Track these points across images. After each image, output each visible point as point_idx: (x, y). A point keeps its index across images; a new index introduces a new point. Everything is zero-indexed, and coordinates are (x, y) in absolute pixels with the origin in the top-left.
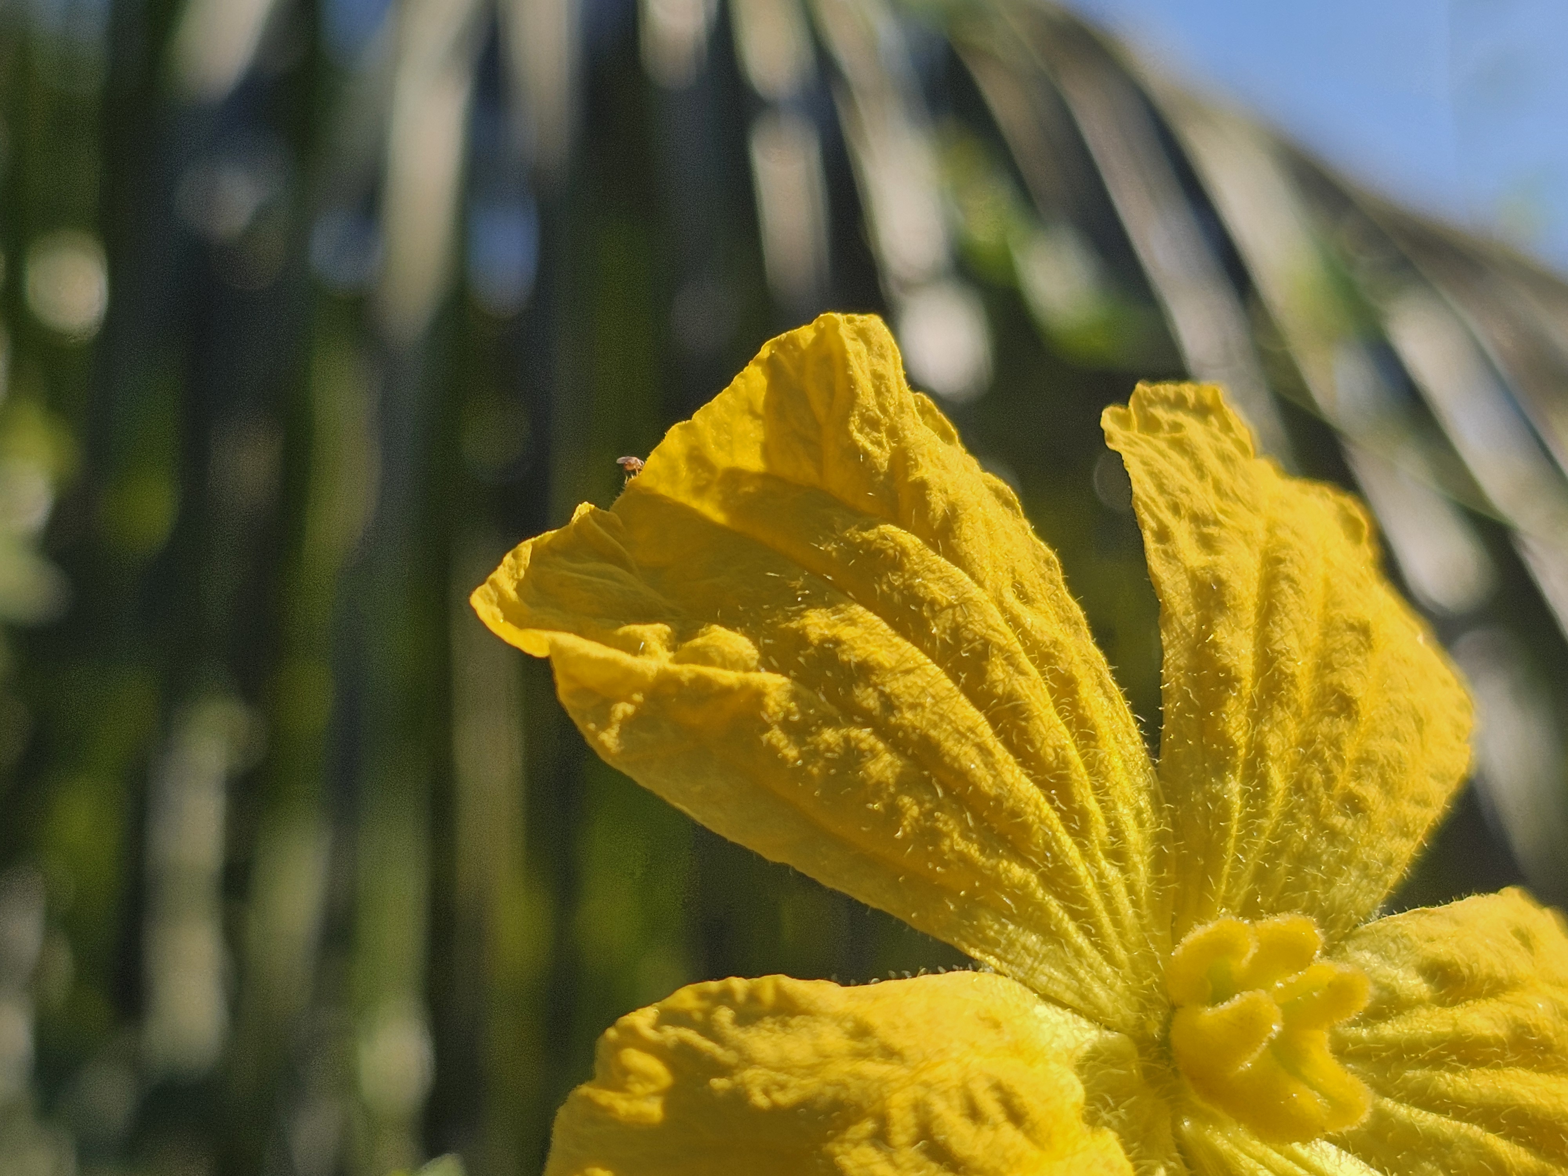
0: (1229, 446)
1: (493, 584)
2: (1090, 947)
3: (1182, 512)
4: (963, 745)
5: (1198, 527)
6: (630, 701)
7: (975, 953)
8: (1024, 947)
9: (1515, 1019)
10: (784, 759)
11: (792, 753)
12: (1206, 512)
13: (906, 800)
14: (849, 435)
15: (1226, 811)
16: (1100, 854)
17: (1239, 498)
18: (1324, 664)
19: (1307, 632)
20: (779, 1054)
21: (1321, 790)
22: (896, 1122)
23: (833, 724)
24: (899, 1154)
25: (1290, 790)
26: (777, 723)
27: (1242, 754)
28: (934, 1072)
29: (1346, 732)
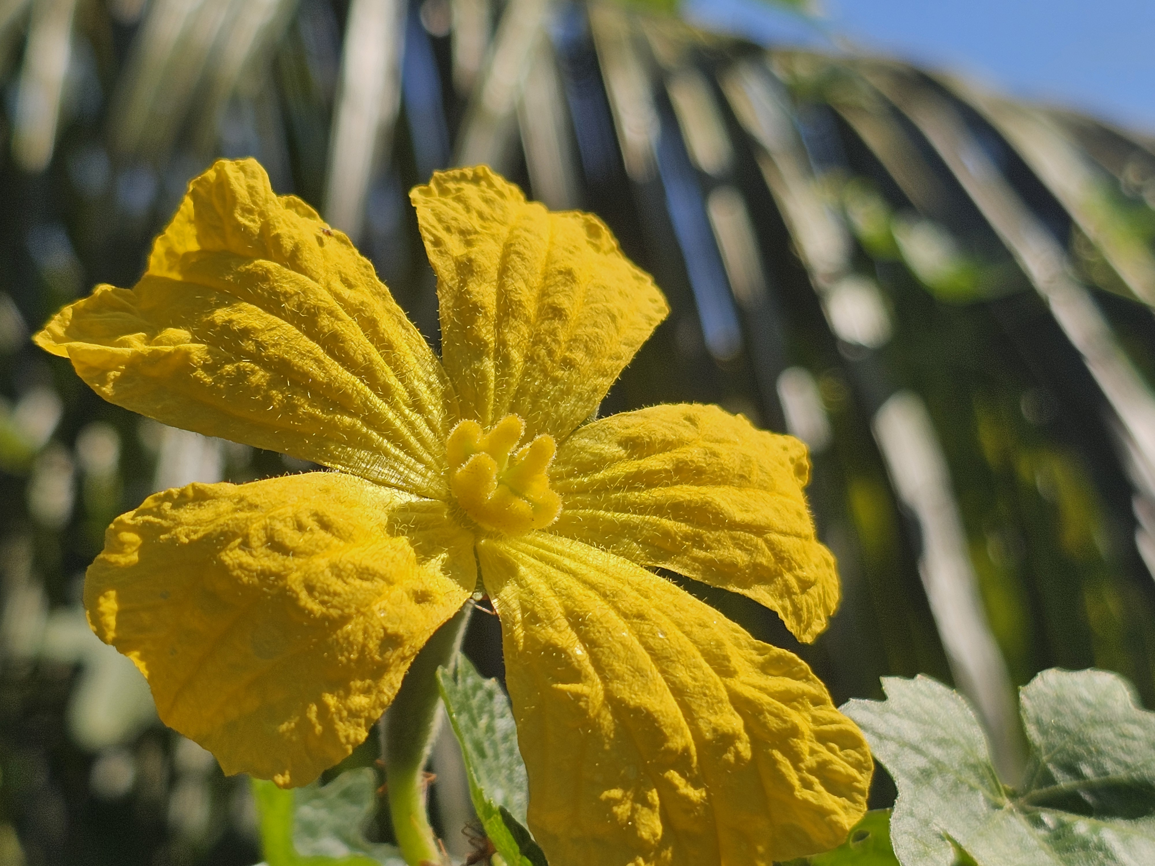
0: (491, 194)
1: (49, 330)
2: (405, 456)
3: (453, 230)
4: (305, 360)
5: (465, 237)
6: (117, 370)
8: (359, 458)
9: (678, 460)
10: (205, 383)
11: (209, 380)
12: (469, 228)
13: (274, 392)
14: (235, 220)
15: (484, 376)
16: (404, 407)
17: (495, 220)
18: (544, 294)
19: (532, 279)
20: (195, 518)
21: (547, 359)
22: (253, 536)
23: (229, 361)
24: (256, 551)
25: (526, 362)
26: (199, 367)
27: (492, 345)
28: (278, 512)
29: (560, 327)
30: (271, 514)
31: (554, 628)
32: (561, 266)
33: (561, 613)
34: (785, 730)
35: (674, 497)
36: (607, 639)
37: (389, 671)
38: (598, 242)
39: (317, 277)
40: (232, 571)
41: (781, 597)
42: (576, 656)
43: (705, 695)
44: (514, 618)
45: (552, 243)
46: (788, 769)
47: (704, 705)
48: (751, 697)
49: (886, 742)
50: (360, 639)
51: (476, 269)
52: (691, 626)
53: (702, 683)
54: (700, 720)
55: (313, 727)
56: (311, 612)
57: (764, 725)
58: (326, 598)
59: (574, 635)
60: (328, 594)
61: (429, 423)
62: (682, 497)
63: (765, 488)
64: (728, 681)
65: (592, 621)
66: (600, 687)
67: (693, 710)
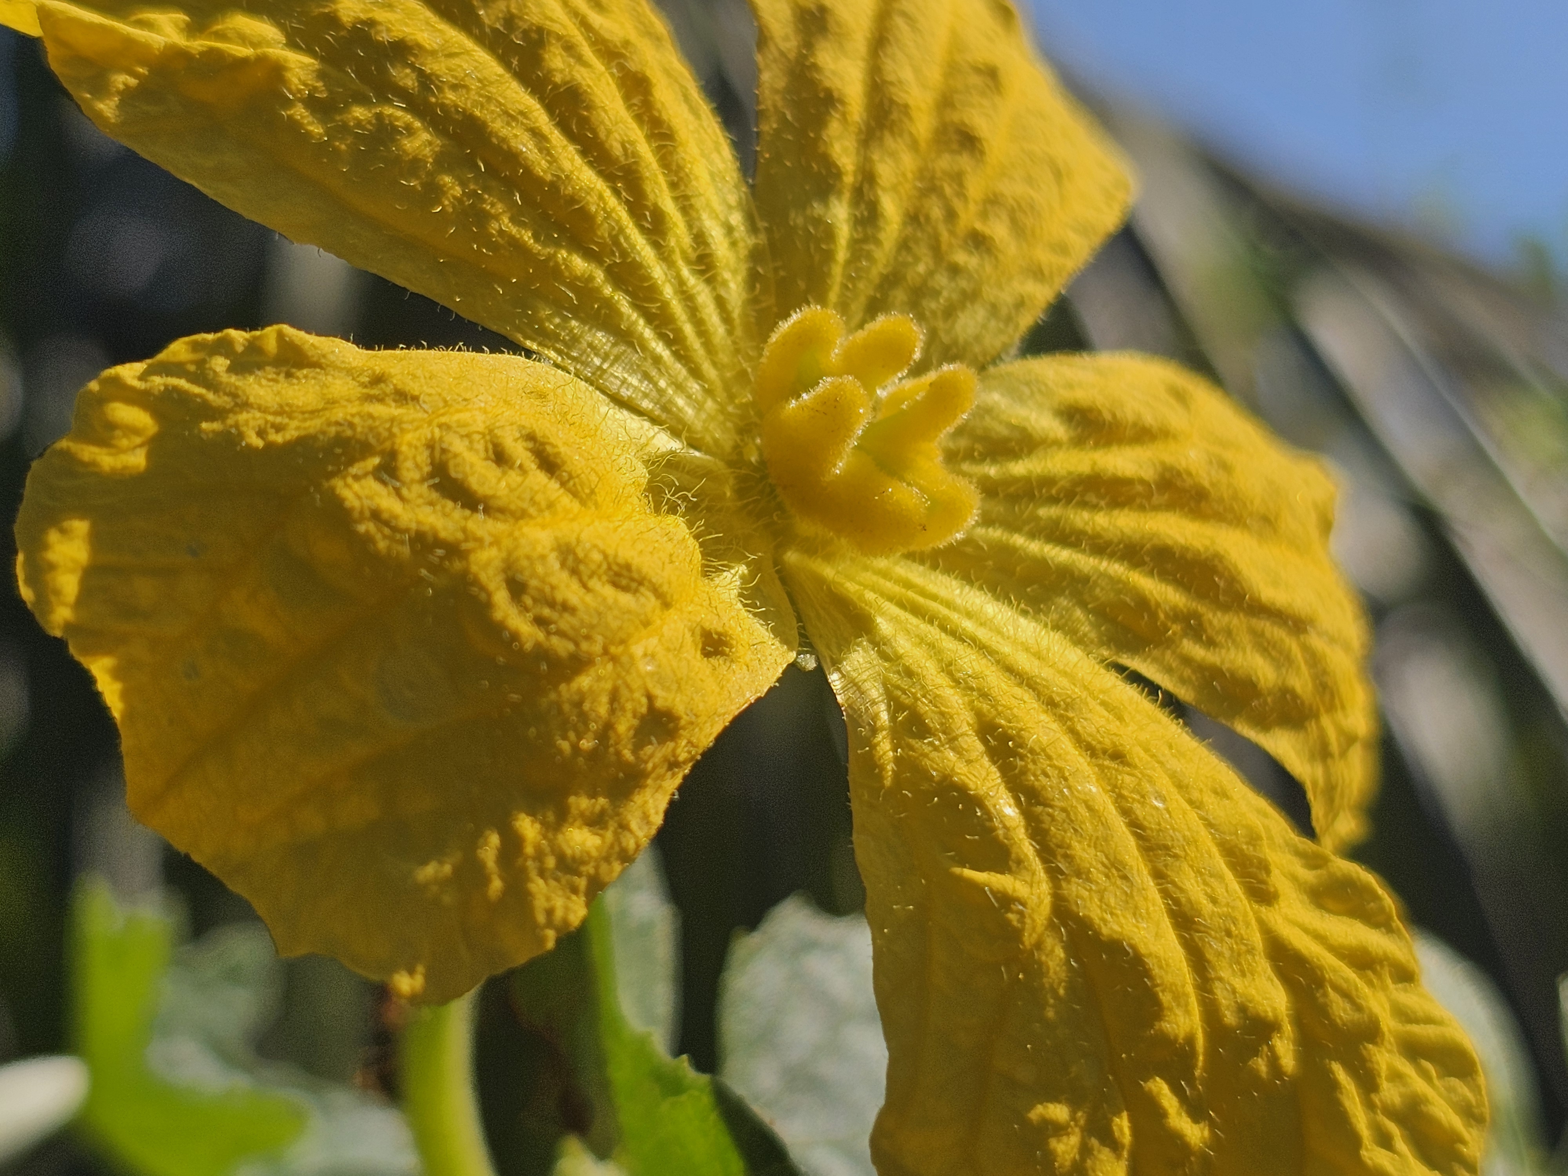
2: (672, 359)
4: (513, 128)
6: (132, 73)
8: (590, 345)
9: (1163, 464)
10: (309, 134)
11: (316, 129)
13: (448, 179)
15: (829, 234)
16: (680, 263)
18: (946, 102)
19: (926, 69)
20: (278, 399)
21: (942, 226)
22: (406, 459)
23: (364, 101)
24: (409, 489)
25: (905, 224)
26: (302, 100)
27: (849, 179)
28: (456, 417)
29: (969, 169)
30: (443, 420)
31: (959, 751)
32: (975, 59)
33: (969, 724)
34: (1357, 1025)
35: (1155, 533)
36: (1061, 792)
37: (643, 787)
40: (357, 522)
41: (1313, 757)
42: (1002, 817)
43: (1229, 934)
44: (875, 718)
45: (957, 13)
47: (1227, 954)
48: (1305, 952)
50: (603, 710)
52: (1201, 790)
53: (1224, 909)
54: (1217, 983)
55: (485, 880)
56: (515, 636)
57: (1323, 1011)
58: (546, 612)
59: (995, 773)
60: (552, 604)
61: (720, 303)
64: (1264, 911)
65: (1032, 751)
66: (1045, 887)
67: (1209, 962)
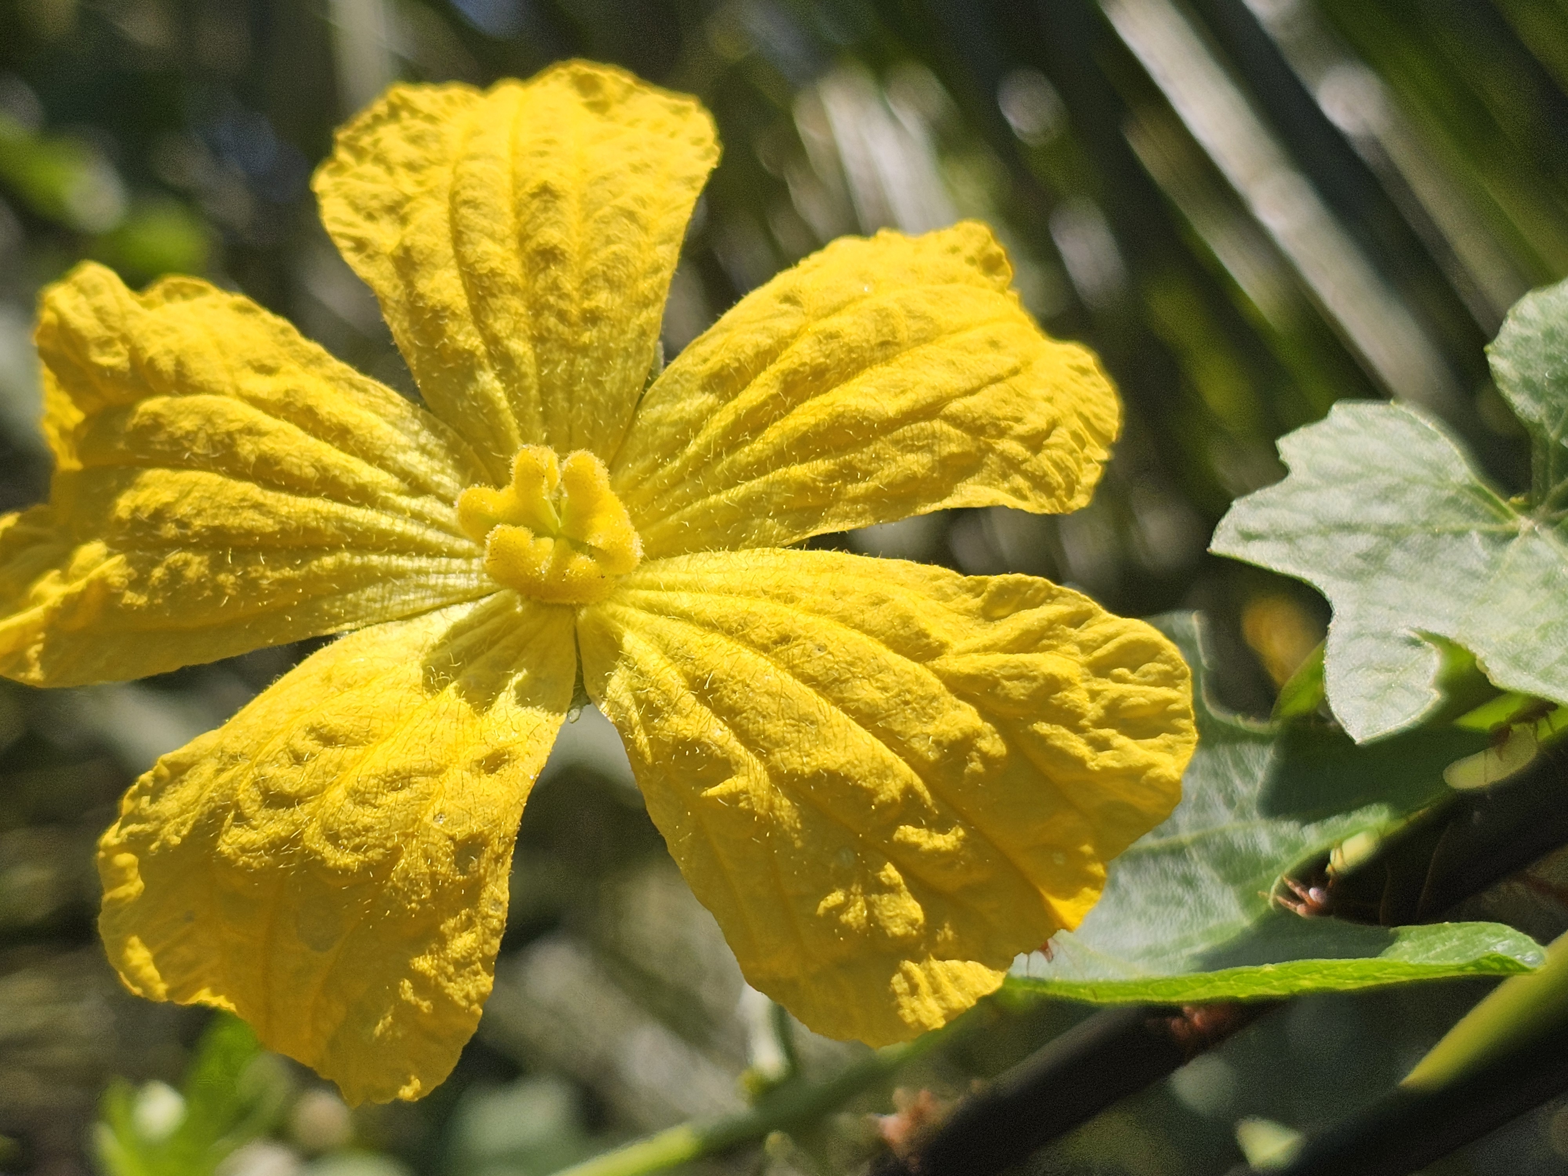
0: (418, 125)
2: (429, 562)
3: (377, 214)
4: (241, 515)
5: (397, 213)
6: (36, 642)
7: (331, 631)
8: (368, 600)
10: (140, 607)
11: (143, 601)
12: (398, 197)
13: (222, 576)
14: (96, 365)
15: (486, 399)
16: (399, 499)
17: (432, 163)
18: (523, 238)
19: (498, 228)
20: (180, 803)
21: (561, 328)
22: (245, 801)
23: (155, 564)
24: (255, 820)
25: (535, 346)
26: (126, 589)
27: (481, 351)
28: (265, 751)
29: (560, 273)
30: (259, 758)
31: (678, 712)
32: (531, 186)
33: (683, 687)
34: (1039, 689)
35: (795, 429)
36: (748, 697)
37: (486, 885)
38: (600, 97)
39: (218, 387)
40: (235, 861)
41: (1005, 477)
43: (907, 703)
44: (631, 719)
45: (515, 154)
46: (1064, 737)
47: (911, 717)
48: (972, 671)
49: (1300, 542)
50: (424, 869)
51: (416, 257)
52: (862, 612)
53: (896, 690)
54: (913, 740)
55: (417, 1007)
56: (346, 870)
57: (1007, 699)
58: (357, 840)
59: (706, 710)
60: (358, 834)
62: (804, 424)
63: (925, 340)
64: (937, 663)
65: (722, 681)
66: (760, 768)
67: (899, 733)
